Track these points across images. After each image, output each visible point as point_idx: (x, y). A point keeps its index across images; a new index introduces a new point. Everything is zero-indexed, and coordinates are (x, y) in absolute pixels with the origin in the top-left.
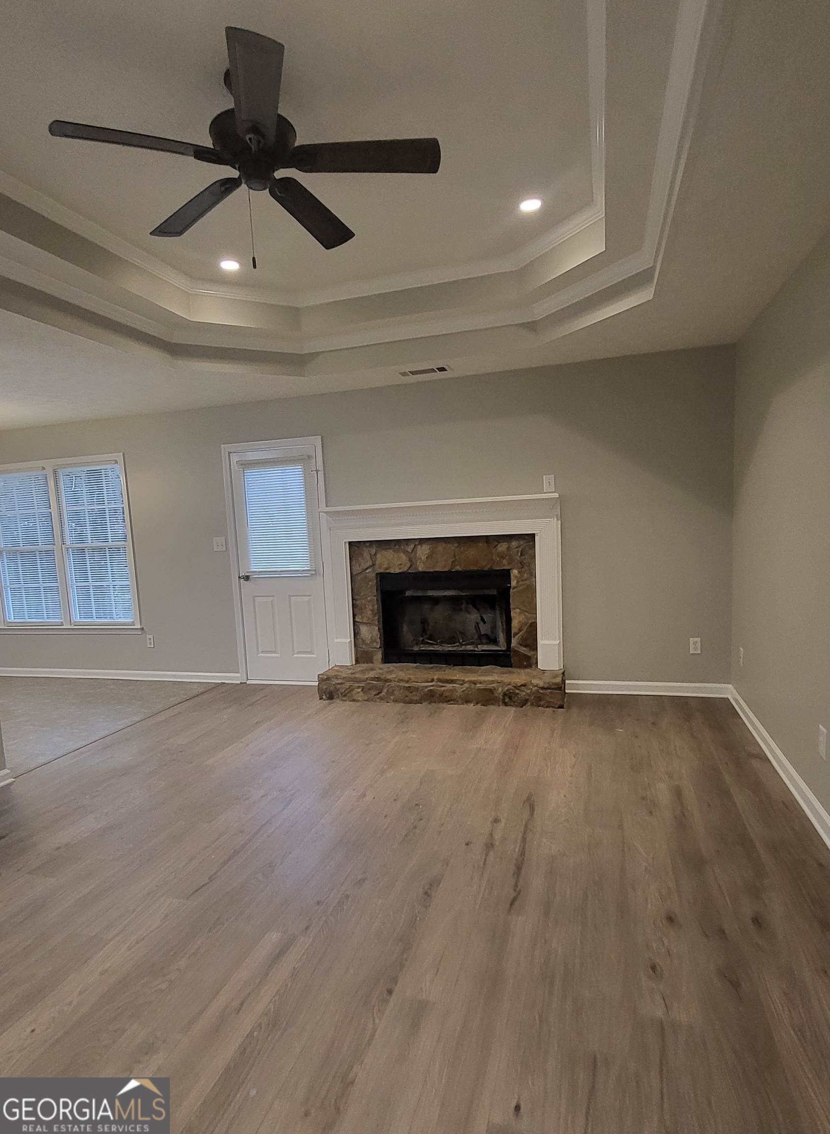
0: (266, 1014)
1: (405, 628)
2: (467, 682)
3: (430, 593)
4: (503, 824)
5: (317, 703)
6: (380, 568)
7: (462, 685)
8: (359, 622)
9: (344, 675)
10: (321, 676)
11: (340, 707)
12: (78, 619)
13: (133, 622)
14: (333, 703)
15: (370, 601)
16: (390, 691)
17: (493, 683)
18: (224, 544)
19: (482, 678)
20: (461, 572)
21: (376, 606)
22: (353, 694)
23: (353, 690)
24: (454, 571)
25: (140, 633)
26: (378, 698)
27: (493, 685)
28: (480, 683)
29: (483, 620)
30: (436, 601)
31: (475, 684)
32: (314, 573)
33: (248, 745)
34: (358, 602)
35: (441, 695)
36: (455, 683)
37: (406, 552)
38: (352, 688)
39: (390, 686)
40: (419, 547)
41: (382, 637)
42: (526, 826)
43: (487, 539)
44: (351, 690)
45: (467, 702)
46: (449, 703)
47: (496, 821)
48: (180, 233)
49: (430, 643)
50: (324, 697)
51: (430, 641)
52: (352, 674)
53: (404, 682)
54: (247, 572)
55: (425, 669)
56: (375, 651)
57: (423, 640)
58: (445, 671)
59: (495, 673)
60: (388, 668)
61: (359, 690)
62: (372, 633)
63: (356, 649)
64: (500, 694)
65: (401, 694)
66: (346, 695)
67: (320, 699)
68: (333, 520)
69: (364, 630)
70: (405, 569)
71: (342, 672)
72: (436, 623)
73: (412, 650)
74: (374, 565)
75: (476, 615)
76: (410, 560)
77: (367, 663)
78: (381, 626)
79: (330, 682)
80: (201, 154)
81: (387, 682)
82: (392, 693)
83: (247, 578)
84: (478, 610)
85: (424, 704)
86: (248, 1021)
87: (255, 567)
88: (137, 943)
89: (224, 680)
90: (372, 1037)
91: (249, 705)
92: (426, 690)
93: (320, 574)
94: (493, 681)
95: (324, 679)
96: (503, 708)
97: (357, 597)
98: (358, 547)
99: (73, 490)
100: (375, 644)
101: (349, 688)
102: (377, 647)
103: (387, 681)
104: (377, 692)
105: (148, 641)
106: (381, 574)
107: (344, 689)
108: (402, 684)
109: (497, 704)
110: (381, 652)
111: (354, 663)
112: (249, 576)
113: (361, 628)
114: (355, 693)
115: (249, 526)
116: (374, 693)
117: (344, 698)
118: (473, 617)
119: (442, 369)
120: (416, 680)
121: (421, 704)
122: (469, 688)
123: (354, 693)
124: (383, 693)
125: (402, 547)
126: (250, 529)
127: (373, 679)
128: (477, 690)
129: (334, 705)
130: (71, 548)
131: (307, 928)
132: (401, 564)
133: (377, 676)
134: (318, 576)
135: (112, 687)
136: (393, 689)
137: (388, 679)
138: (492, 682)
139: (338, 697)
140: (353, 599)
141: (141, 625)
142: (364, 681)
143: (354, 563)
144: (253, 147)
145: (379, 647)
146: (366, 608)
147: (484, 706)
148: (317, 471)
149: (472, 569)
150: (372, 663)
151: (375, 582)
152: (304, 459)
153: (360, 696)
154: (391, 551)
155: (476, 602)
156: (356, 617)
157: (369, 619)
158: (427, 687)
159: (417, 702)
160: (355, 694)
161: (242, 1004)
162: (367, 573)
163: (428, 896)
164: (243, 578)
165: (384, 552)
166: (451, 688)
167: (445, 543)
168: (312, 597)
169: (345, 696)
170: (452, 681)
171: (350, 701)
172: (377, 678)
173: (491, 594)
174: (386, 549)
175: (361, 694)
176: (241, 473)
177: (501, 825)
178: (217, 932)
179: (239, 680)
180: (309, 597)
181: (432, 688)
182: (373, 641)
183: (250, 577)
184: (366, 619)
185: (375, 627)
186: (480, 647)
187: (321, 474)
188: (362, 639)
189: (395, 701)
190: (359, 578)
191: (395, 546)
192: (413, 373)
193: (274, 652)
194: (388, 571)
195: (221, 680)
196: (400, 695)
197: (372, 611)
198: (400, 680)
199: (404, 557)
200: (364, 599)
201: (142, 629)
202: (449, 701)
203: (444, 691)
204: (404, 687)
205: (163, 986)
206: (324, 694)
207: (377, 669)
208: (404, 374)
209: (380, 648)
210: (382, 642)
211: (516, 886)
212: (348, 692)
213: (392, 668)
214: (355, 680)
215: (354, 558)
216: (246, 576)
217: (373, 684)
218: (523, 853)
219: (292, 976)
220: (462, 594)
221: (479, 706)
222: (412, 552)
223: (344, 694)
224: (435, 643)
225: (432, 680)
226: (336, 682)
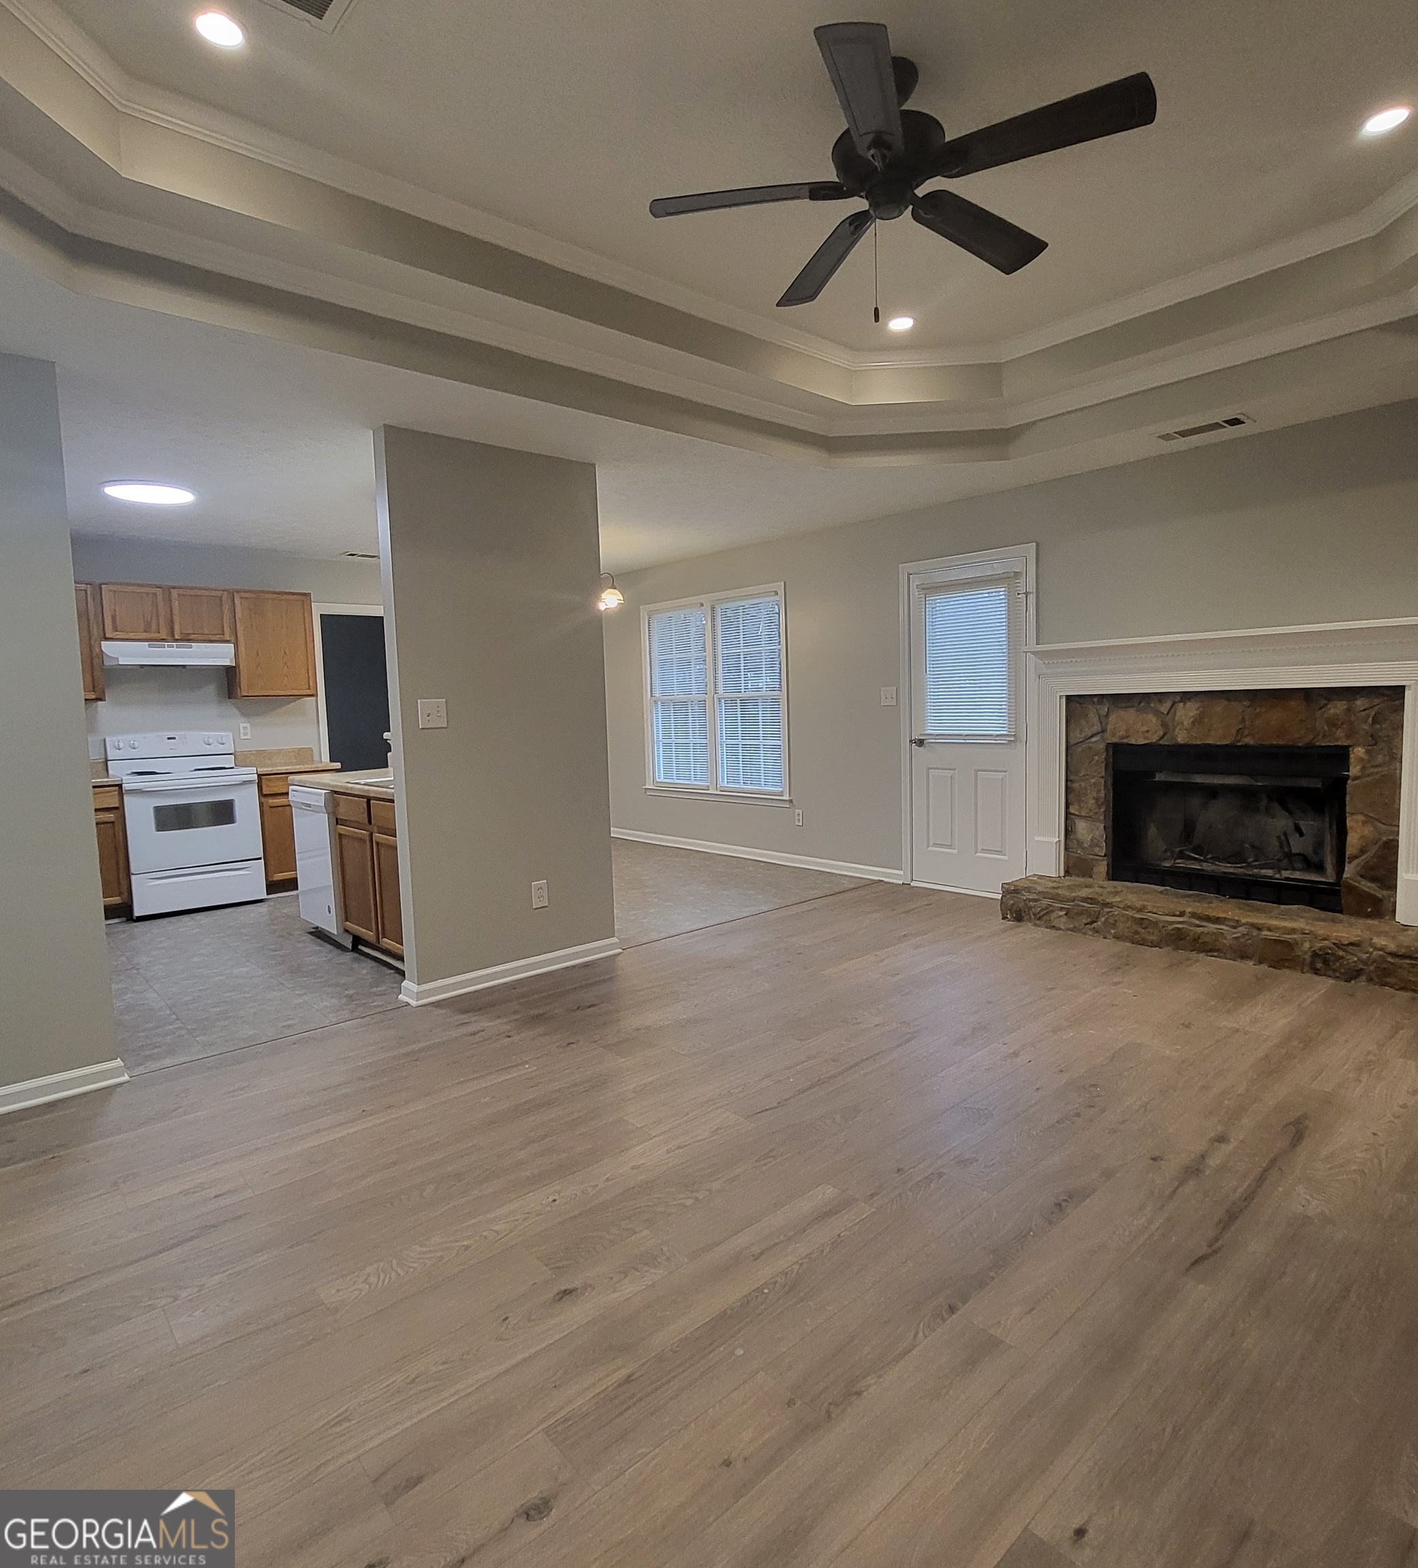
0: (787, 1274)
1: (1152, 831)
2: (1244, 924)
3: (1199, 779)
4: (1231, 1147)
5: (998, 922)
6: (1113, 736)
7: (1235, 927)
8: (1074, 814)
9: (1039, 888)
10: (1006, 886)
11: (1031, 933)
12: (725, 784)
13: (782, 792)
14: (1020, 926)
15: (1094, 784)
16: (1111, 921)
17: (1295, 934)
18: (894, 696)
19: (1274, 922)
20: (1253, 747)
21: (1102, 794)
22: (1052, 919)
23: (1053, 911)
24: (1240, 746)
25: (788, 806)
26: (1090, 929)
27: (1295, 936)
28: (1269, 929)
29: (1298, 829)
30: (1212, 793)
31: (1259, 929)
32: (1013, 739)
33: (882, 961)
34: (1076, 785)
35: (1196, 939)
36: (1223, 924)
37: (1157, 713)
38: (1051, 908)
39: (1110, 914)
40: (1181, 705)
41: (1110, 839)
42: (1273, 1161)
43: (1307, 695)
44: (1048, 911)
45: (1244, 957)
46: (1210, 954)
47: (1222, 1139)
48: (812, 297)
49: (1195, 859)
50: (1008, 916)
51: (1193, 855)
52: (1054, 888)
53: (1133, 910)
54: (921, 735)
55: (1177, 896)
56: (1097, 860)
57: (1181, 852)
58: (1211, 903)
59: (1302, 918)
60: (1115, 887)
61: (1063, 913)
62: (1093, 832)
63: (1068, 855)
64: (1306, 953)
65: (1128, 928)
66: (1042, 917)
67: (1003, 919)
68: (1044, 663)
69: (1082, 827)
70: (1154, 739)
71: (1039, 884)
72: (1210, 827)
73: (1158, 865)
74: (1103, 731)
75: (1284, 822)
76: (1164, 725)
77: (1083, 877)
78: (1110, 823)
79: (1018, 896)
80: (819, 192)
81: (1107, 907)
82: (1114, 925)
83: (921, 743)
84: (1290, 813)
85: (1166, 949)
86: (764, 1273)
87: (931, 728)
88: (679, 1148)
89: (882, 877)
90: (907, 1352)
91: (904, 912)
92: (1170, 928)
93: (1021, 741)
94: (1294, 929)
95: (1011, 891)
96: (1309, 976)
97: (1072, 777)
98: (1080, 704)
99: (759, 634)
100: (1096, 850)
101: (1047, 908)
102: (1100, 854)
103: (1106, 905)
104: (1089, 920)
105: (797, 818)
106: (1115, 745)
107: (1039, 909)
108: (1130, 913)
109: (1299, 968)
110: (1105, 863)
111: (1062, 874)
112: (924, 740)
113: (1077, 823)
114: (1056, 916)
115: (928, 672)
116: (1084, 921)
117: (1038, 922)
118: (1280, 822)
119: (1235, 422)
120: (1155, 910)
121: (1160, 948)
122: (1247, 934)
123: (1054, 915)
124: (1099, 923)
125: (1152, 705)
126: (928, 676)
127: (1085, 900)
128: (1262, 939)
129: (1020, 930)
130: (724, 698)
131: (872, 1196)
132: (1148, 731)
133: (1090, 896)
134: (1018, 744)
135: (751, 868)
136: (1116, 918)
137: (1109, 903)
138: (1293, 931)
139: (1030, 920)
140: (1067, 780)
141: (790, 796)
142: (1069, 900)
143: (1072, 726)
144: (876, 164)
145: (1103, 855)
146: (1086, 795)
147: (1274, 968)
148: (1027, 594)
149: (1274, 743)
150: (1091, 877)
151: (1104, 756)
152: (1009, 579)
153: (1062, 922)
154: (1132, 710)
155: (1284, 798)
156: (1071, 807)
157: (1091, 810)
158: (1172, 923)
159: (1153, 945)
160: (1055, 918)
161: (762, 1253)
162: (1092, 743)
163: (1061, 1209)
164: (915, 743)
165: (1122, 713)
166: (1215, 931)
167: (1228, 700)
168: (1007, 773)
169: (1039, 919)
170: (1217, 920)
171: (1046, 928)
172: (1091, 899)
173: (1311, 786)
174: (1126, 707)
175: (1064, 919)
176: (922, 601)
177: (1226, 1149)
178: (765, 1165)
179: (902, 880)
180: (1004, 773)
181: (1180, 926)
182: (1094, 844)
183: (925, 742)
184: (1087, 811)
185: (1098, 824)
186: (1286, 874)
187: (1032, 598)
188: (1078, 841)
189: (1117, 937)
190: (1079, 750)
191: (1140, 703)
192: (1183, 434)
193: (950, 847)
194: (1125, 741)
195: (878, 876)
196: (1126, 930)
197: (1097, 799)
198: (1127, 908)
199: (1153, 719)
200: (1083, 781)
201: (791, 801)
202: (1211, 951)
203: (1202, 933)
204: (1133, 917)
205: (689, 1202)
206: (1008, 912)
207: (1096, 886)
208: (1167, 437)
209: (1105, 856)
210: (1111, 848)
211: (1217, 1239)
212: (1044, 915)
213: (1119, 889)
214: (1056, 898)
215: (1073, 721)
216: (919, 740)
217: (1084, 906)
218: (1249, 1197)
219: (832, 1243)
220: (1256, 784)
221: (1264, 967)
222: (1168, 713)
223: (1038, 916)
224: (1202, 858)
225: (1182, 914)
226: (1028, 897)
